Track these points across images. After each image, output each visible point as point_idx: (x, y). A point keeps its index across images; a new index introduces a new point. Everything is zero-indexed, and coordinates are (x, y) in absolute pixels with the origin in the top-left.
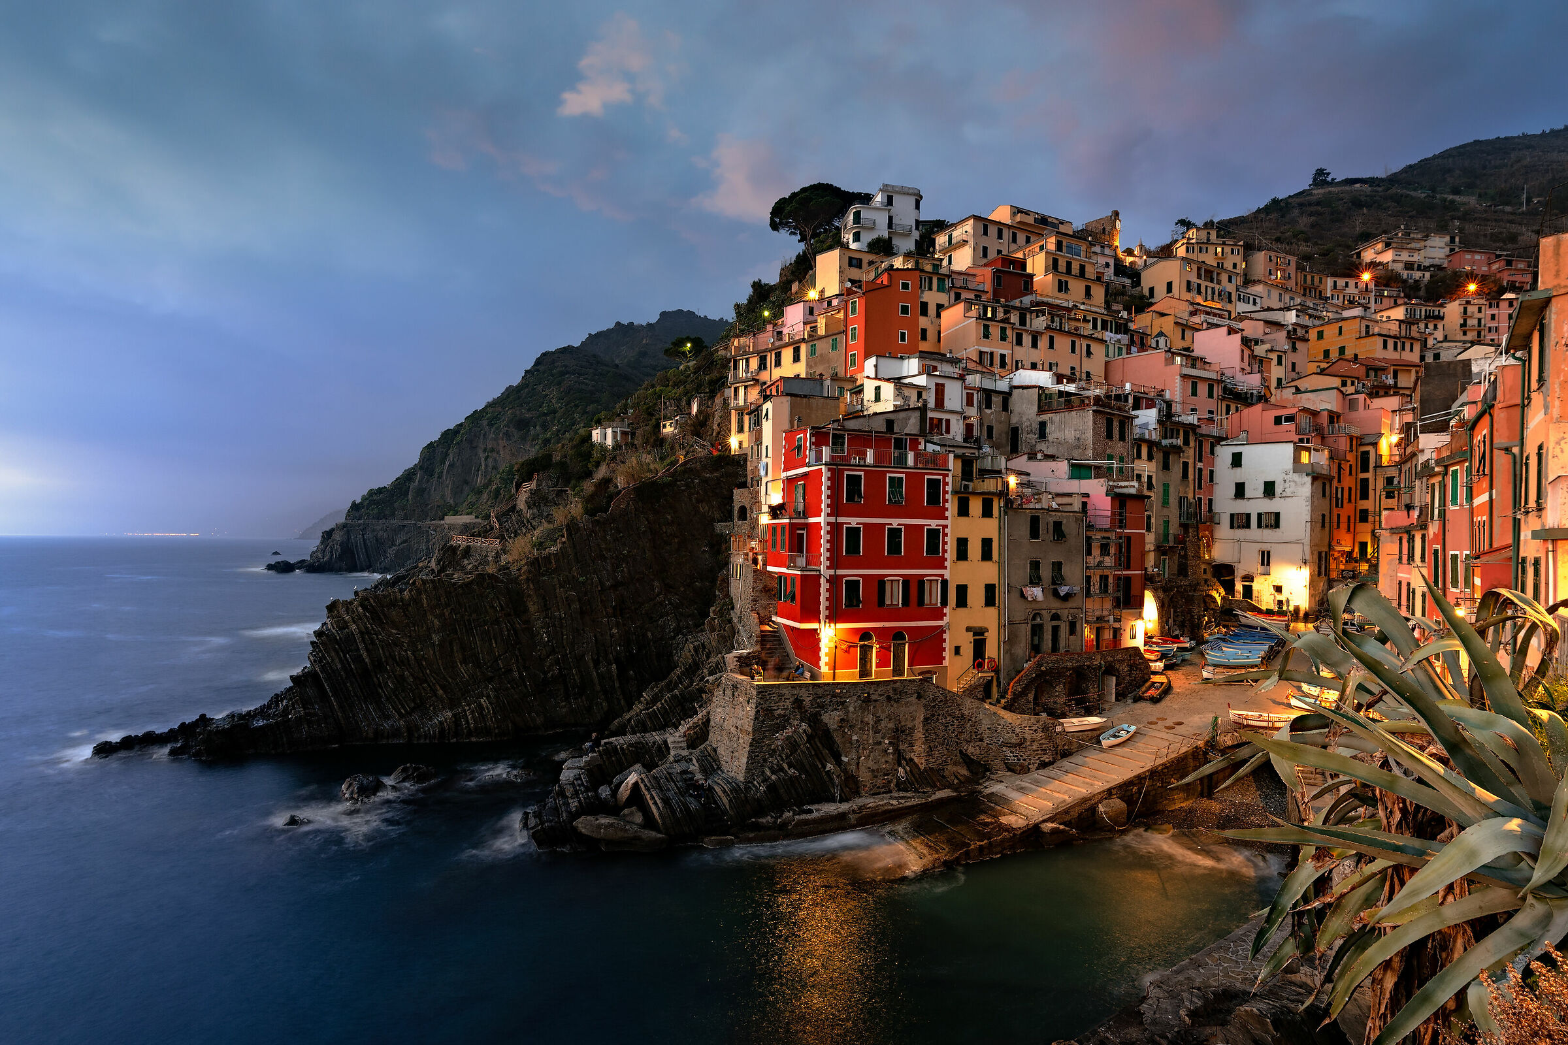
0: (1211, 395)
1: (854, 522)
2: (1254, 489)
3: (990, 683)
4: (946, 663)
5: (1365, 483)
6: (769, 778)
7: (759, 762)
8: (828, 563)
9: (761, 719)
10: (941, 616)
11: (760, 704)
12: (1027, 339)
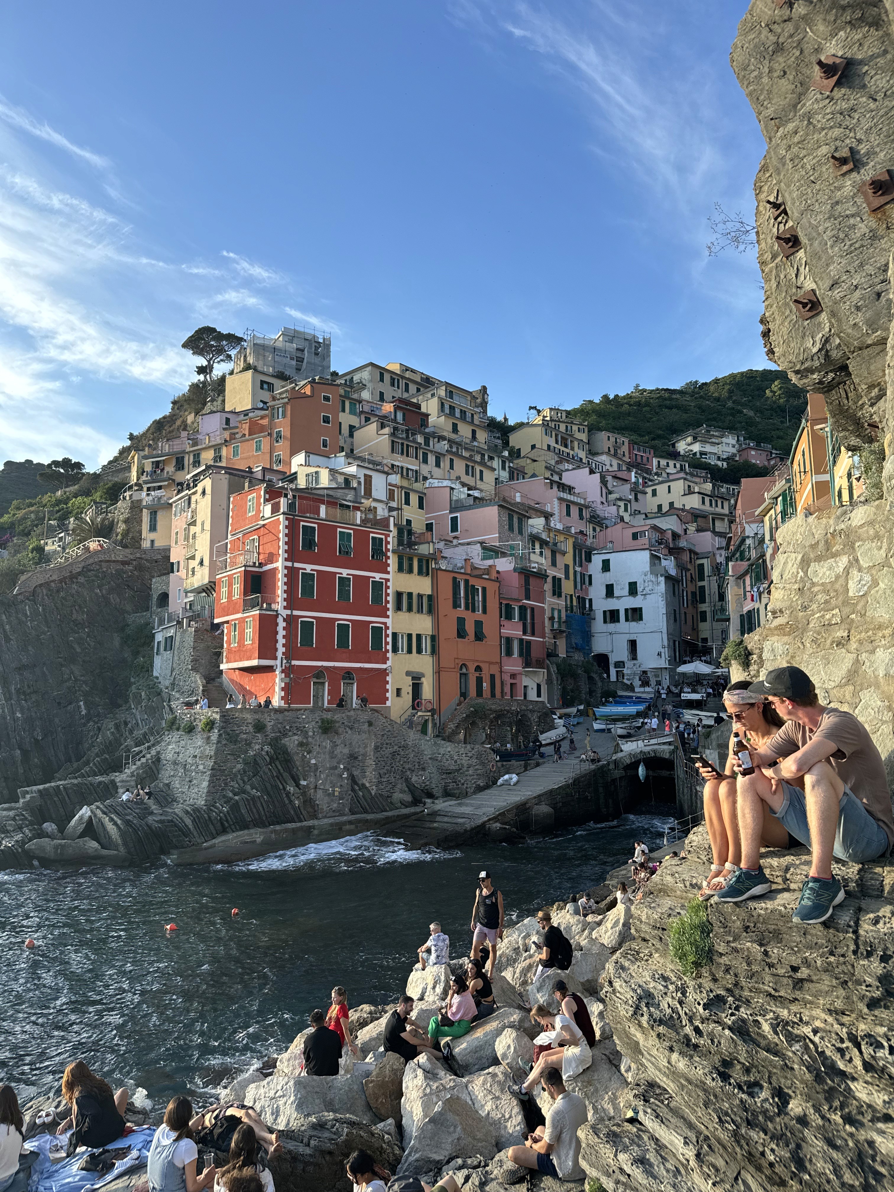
0: (581, 517)
1: (309, 568)
2: (621, 590)
3: (426, 721)
4: (388, 703)
5: (702, 588)
6: (231, 799)
7: (220, 786)
8: (285, 604)
9: (224, 742)
10: (385, 660)
11: (223, 728)
12: (431, 459)
